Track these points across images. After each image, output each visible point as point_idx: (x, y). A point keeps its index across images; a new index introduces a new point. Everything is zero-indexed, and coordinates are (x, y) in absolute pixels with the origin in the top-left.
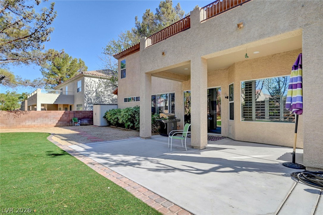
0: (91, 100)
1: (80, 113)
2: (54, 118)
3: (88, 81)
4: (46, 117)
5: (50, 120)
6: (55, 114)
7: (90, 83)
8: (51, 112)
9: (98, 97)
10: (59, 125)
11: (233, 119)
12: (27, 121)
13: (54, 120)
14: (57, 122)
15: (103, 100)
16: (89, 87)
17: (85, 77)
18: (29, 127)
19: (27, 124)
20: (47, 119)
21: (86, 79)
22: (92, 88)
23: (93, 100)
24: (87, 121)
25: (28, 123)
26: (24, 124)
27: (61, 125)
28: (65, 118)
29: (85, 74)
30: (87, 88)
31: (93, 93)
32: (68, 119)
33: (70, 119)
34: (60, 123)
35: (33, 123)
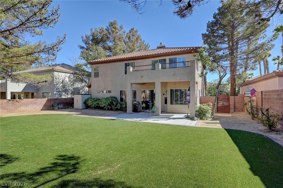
0: (59, 89)
1: (58, 100)
2: (40, 104)
3: (57, 75)
4: (35, 103)
5: (38, 106)
6: (41, 101)
7: (58, 76)
8: (38, 100)
9: (64, 86)
10: (43, 109)
11: (167, 104)
12: (22, 107)
13: (40, 106)
14: (43, 106)
15: (67, 89)
16: (58, 79)
17: (54, 72)
18: (23, 111)
19: (21, 109)
20: (35, 105)
21: (56, 73)
22: (60, 80)
23: (60, 89)
24: (63, 105)
25: (23, 108)
26: (19, 109)
27: (45, 109)
28: (48, 104)
29: (55, 70)
30: (56, 80)
31: (60, 84)
32: (50, 104)
33: (52, 104)
34: (44, 107)
35: (26, 109)
